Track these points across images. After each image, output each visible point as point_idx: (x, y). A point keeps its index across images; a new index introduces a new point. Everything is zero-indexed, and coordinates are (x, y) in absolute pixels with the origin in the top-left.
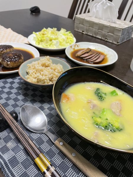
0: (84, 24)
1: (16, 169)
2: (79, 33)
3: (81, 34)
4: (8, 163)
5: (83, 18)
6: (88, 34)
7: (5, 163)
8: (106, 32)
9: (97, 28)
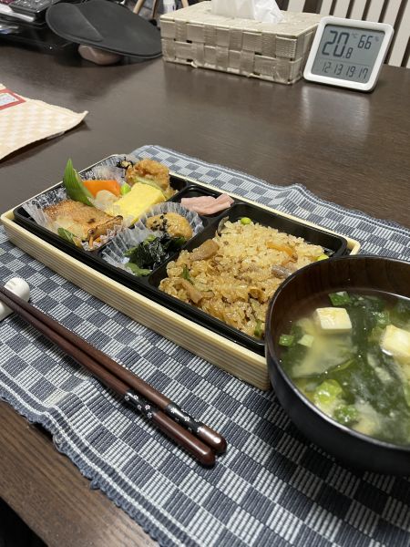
0: (190, 40)
6: (206, 65)
8: (250, 52)
9: (227, 45)
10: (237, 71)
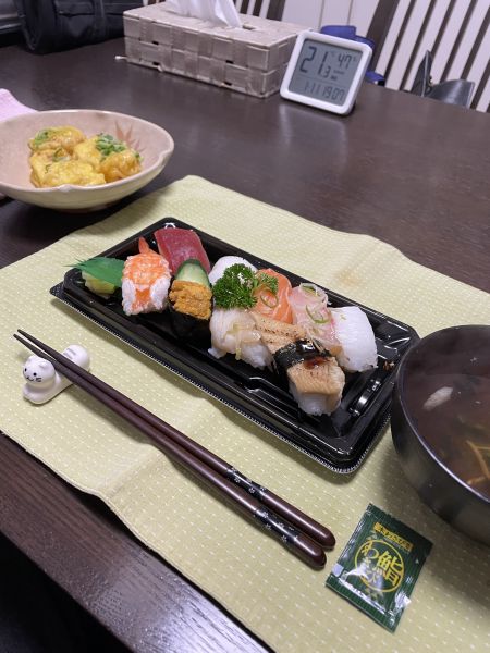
0: (156, 40)
2: (144, 70)
3: (151, 73)
5: (151, 19)
6: (174, 70)
8: (221, 59)
9: (196, 49)
10: (207, 79)
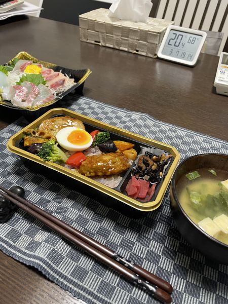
1: (62, 266)
4: (48, 261)
7: (44, 262)
